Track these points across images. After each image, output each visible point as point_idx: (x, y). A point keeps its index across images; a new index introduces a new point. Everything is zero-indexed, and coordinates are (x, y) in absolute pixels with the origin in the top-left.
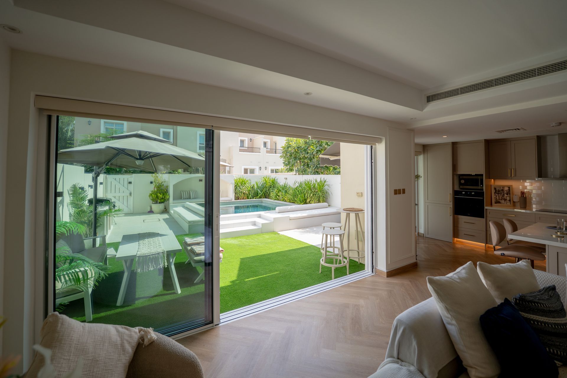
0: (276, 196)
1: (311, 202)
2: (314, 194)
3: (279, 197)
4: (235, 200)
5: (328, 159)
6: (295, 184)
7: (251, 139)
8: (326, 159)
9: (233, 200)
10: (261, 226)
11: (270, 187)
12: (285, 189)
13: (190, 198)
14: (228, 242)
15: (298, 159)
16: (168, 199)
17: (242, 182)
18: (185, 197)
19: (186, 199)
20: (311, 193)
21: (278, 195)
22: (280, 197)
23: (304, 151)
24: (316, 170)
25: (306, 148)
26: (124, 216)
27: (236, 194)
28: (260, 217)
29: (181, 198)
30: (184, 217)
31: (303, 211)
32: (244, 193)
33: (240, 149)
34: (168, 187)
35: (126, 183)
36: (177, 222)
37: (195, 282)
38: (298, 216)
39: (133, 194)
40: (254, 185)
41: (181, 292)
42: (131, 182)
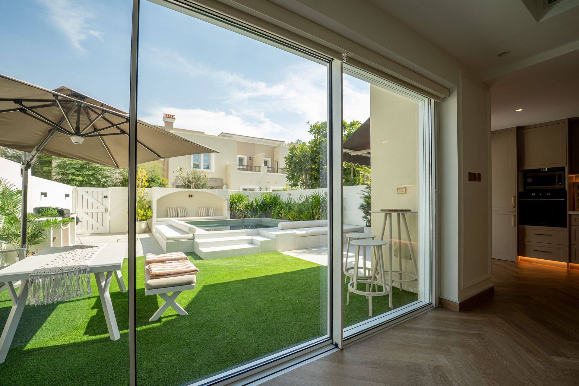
0: (279, 215)
3: (282, 215)
4: (231, 218)
6: (300, 199)
7: (250, 157)
9: (229, 219)
10: (259, 244)
11: (272, 205)
12: (289, 205)
13: (178, 216)
15: (304, 170)
16: (151, 217)
17: (239, 198)
18: (172, 215)
19: (173, 217)
20: (321, 208)
21: (280, 213)
23: (310, 161)
27: (231, 211)
28: (259, 234)
29: (167, 216)
30: (163, 235)
31: (311, 228)
32: (241, 211)
33: (239, 168)
34: (150, 202)
35: (101, 197)
36: (157, 241)
37: (150, 320)
38: (307, 233)
39: (109, 211)
40: (253, 201)
41: (119, 337)
42: (106, 197)
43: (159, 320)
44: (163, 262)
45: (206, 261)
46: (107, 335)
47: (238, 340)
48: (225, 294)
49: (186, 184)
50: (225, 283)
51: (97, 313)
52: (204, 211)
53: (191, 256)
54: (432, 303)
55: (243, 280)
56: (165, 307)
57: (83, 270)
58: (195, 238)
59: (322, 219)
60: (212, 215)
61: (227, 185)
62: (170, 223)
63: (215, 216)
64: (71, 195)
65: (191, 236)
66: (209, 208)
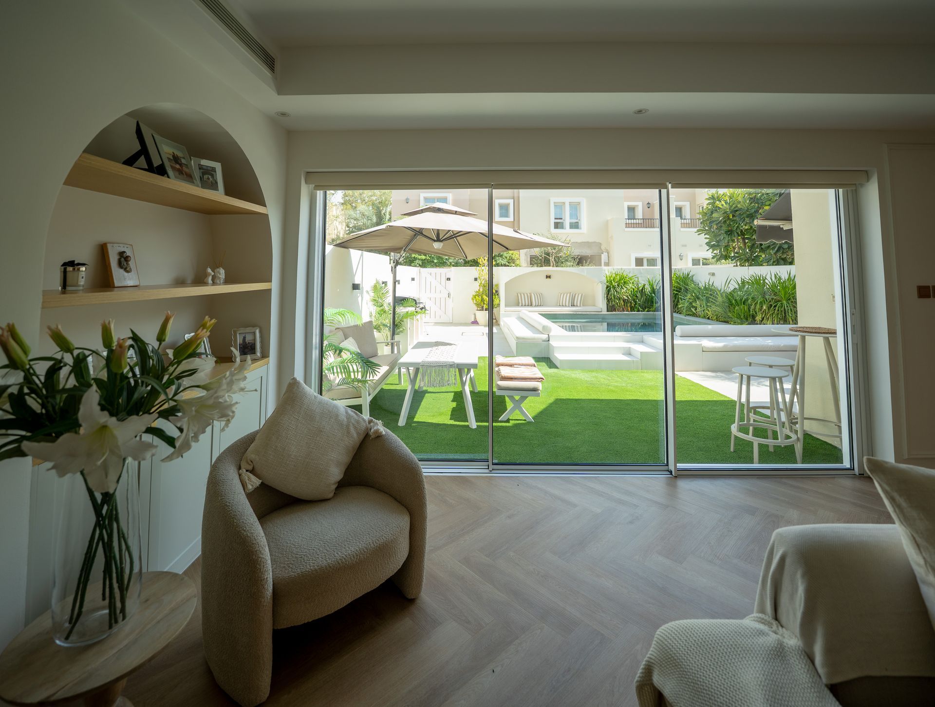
0: (691, 309)
1: (764, 321)
2: (771, 305)
3: (696, 310)
4: (607, 311)
5: (778, 228)
6: (728, 282)
7: (648, 204)
8: (771, 227)
9: (605, 312)
10: (639, 356)
11: (679, 292)
12: (709, 293)
13: (531, 305)
14: (573, 376)
15: (736, 234)
16: (498, 305)
17: (620, 280)
18: (524, 304)
19: (525, 306)
20: (765, 303)
21: (693, 307)
22: (698, 310)
23: (747, 217)
24: (779, 254)
25: (753, 211)
27: (608, 300)
28: (642, 342)
29: (518, 305)
30: (512, 331)
31: (738, 338)
32: (624, 301)
33: (627, 222)
34: (498, 285)
35: (444, 279)
36: (506, 338)
37: (499, 420)
38: (725, 346)
39: (451, 297)
40: (644, 285)
41: (476, 427)
42: (450, 279)
43: (508, 421)
44: (511, 365)
45: (562, 371)
46: (466, 424)
47: (578, 451)
48: (576, 411)
49: (542, 258)
50: (579, 399)
51: (457, 406)
52: (567, 299)
53: (545, 363)
54: (854, 470)
55: (602, 400)
56: (513, 410)
57: (452, 365)
58: (550, 340)
59: (768, 323)
60: (579, 305)
61: (608, 253)
62: (521, 315)
63: (583, 306)
64: (416, 279)
65: (545, 337)
66: (575, 295)
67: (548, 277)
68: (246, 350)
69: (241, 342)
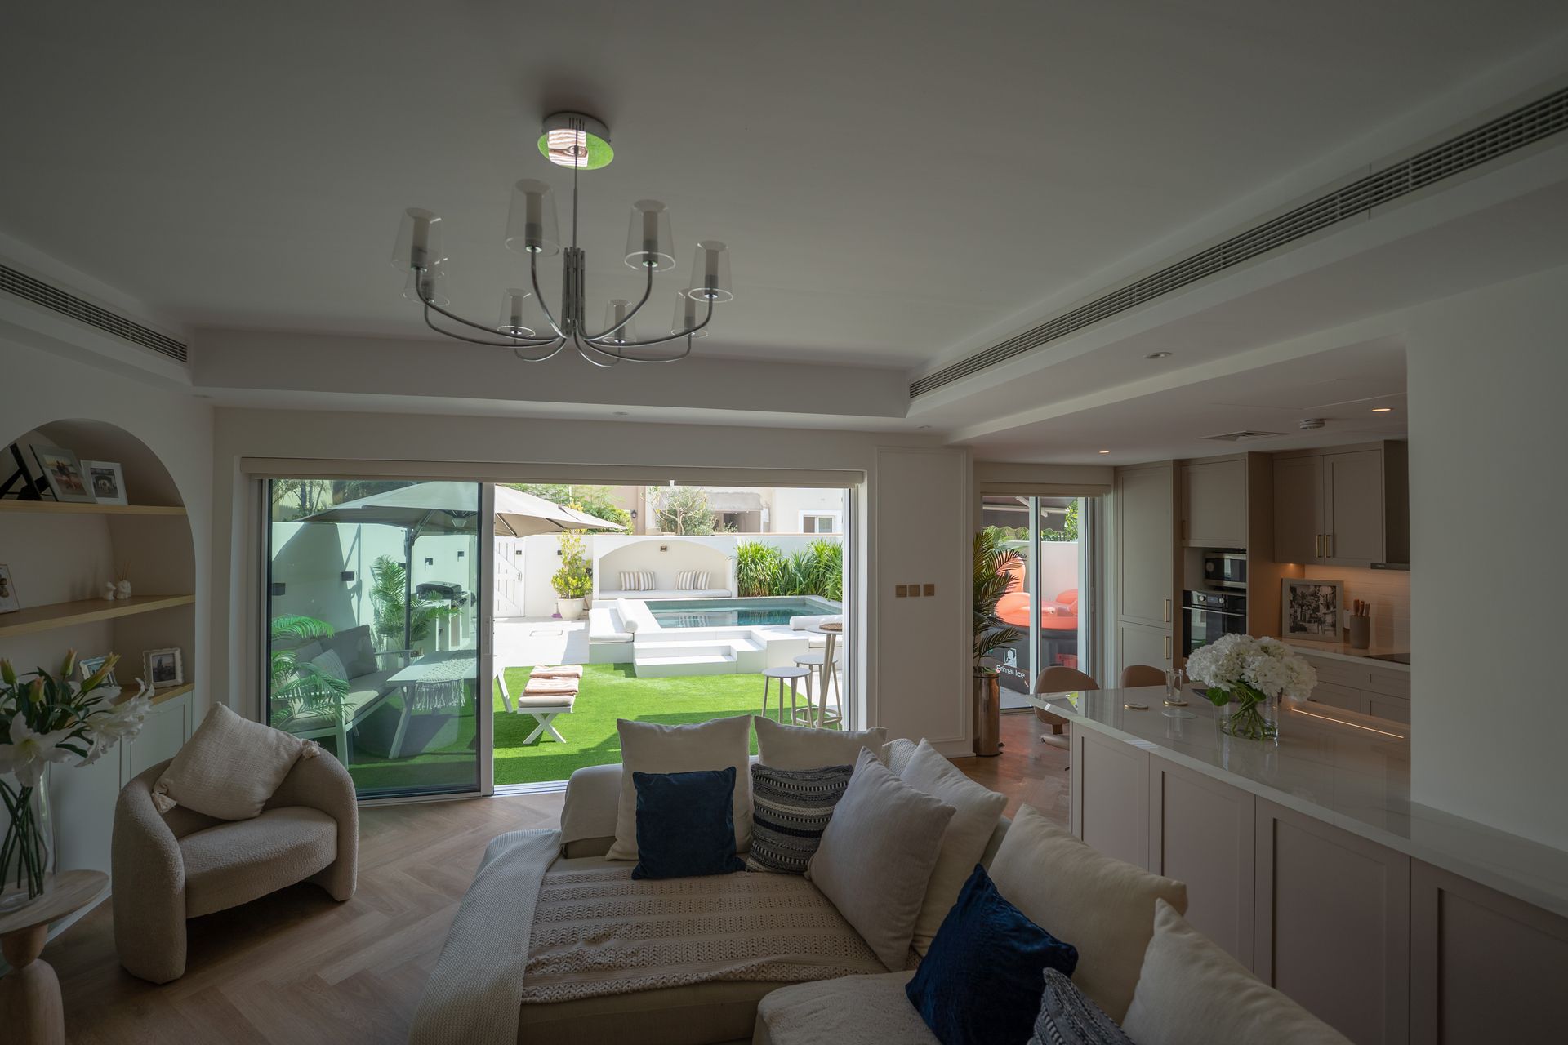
0: (835, 592)
4: (739, 596)
9: (735, 596)
10: (737, 656)
13: (639, 589)
16: (591, 590)
17: (754, 554)
18: (628, 587)
19: (629, 590)
21: (839, 589)
26: (506, 622)
27: (740, 582)
29: (619, 590)
30: (591, 630)
32: (760, 581)
34: (590, 562)
35: (512, 552)
39: (524, 577)
40: (788, 561)
42: (521, 552)
44: (548, 677)
52: (687, 581)
53: (624, 670)
57: (458, 681)
58: (634, 640)
60: (703, 588)
63: (709, 588)
64: (466, 554)
65: (629, 636)
66: (699, 574)
67: (664, 549)
68: (163, 676)
69: (156, 666)
